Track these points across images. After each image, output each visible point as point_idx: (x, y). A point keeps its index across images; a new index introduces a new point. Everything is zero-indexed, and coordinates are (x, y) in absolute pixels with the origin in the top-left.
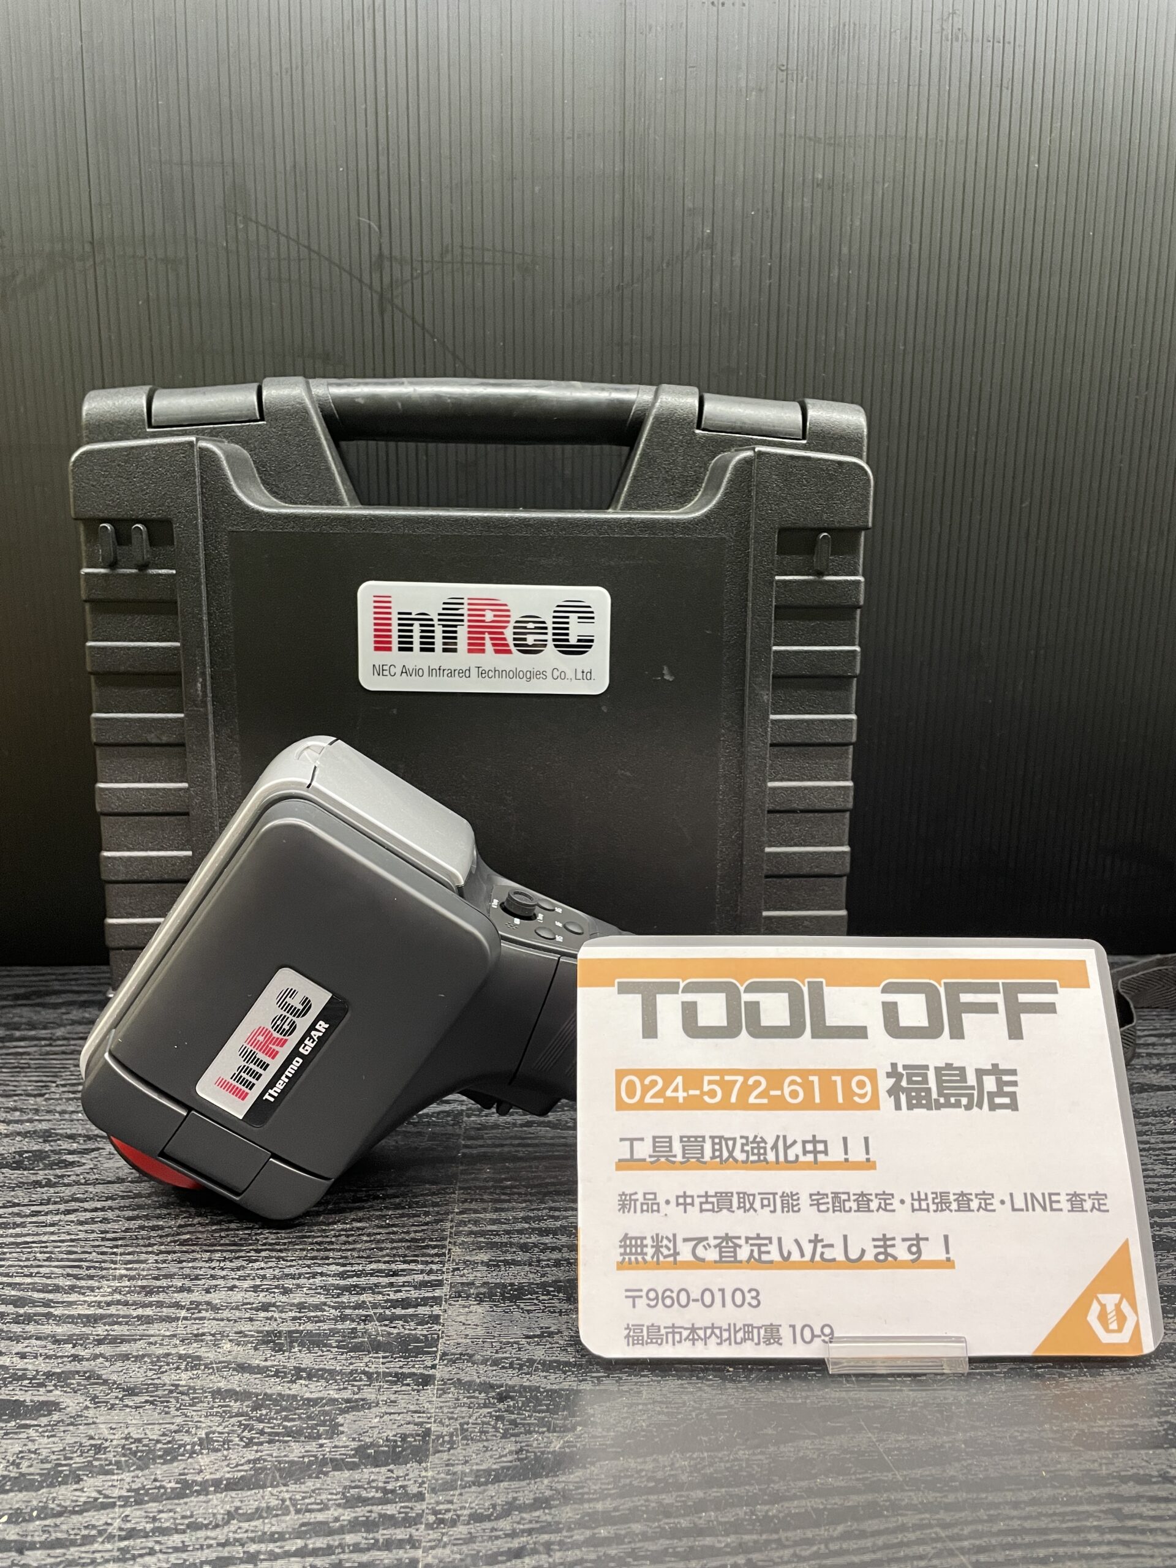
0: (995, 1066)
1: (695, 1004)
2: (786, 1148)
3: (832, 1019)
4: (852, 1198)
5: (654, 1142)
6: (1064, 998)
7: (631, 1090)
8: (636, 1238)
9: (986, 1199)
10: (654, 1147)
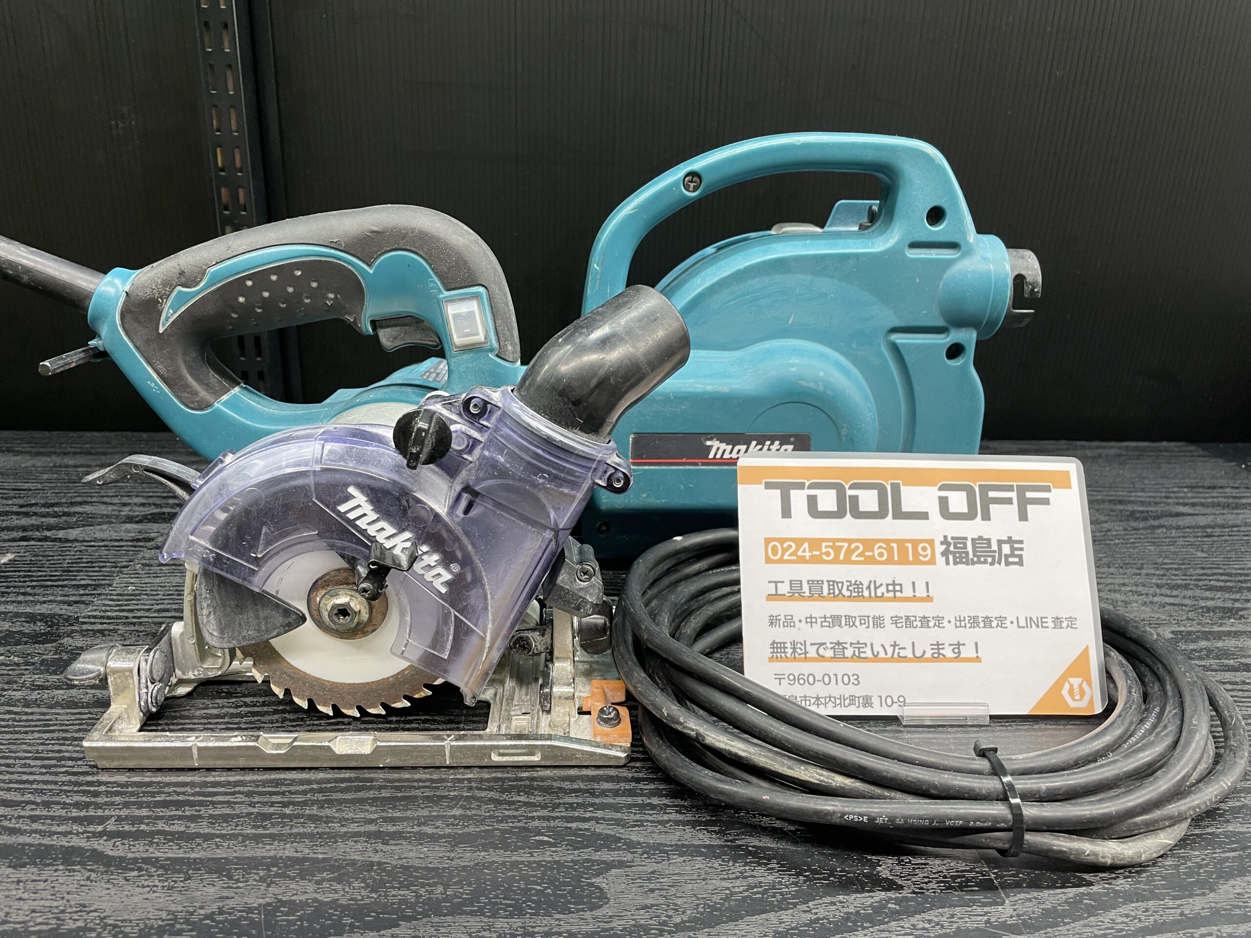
0: (1010, 538)
1: (815, 497)
2: (876, 588)
3: (905, 508)
4: (918, 619)
5: (791, 584)
6: (1055, 495)
7: (775, 550)
8: (780, 643)
9: (1001, 620)
10: (791, 587)
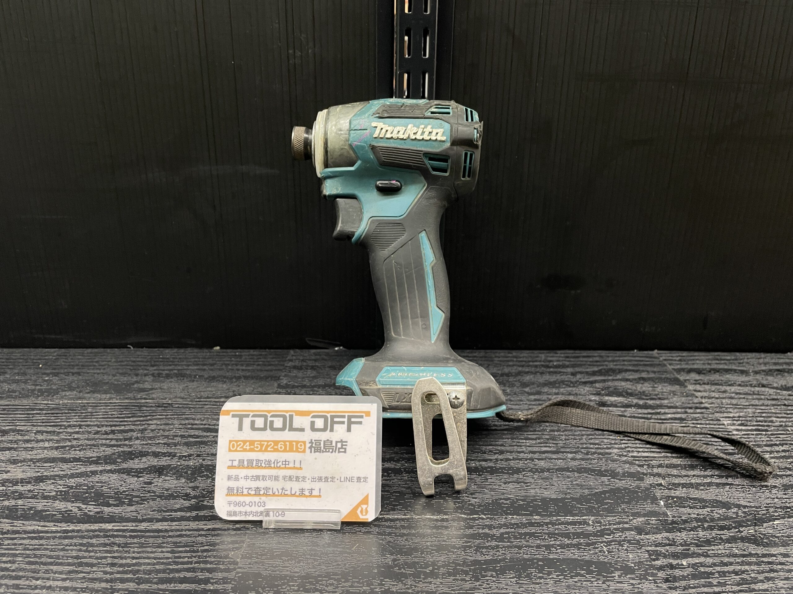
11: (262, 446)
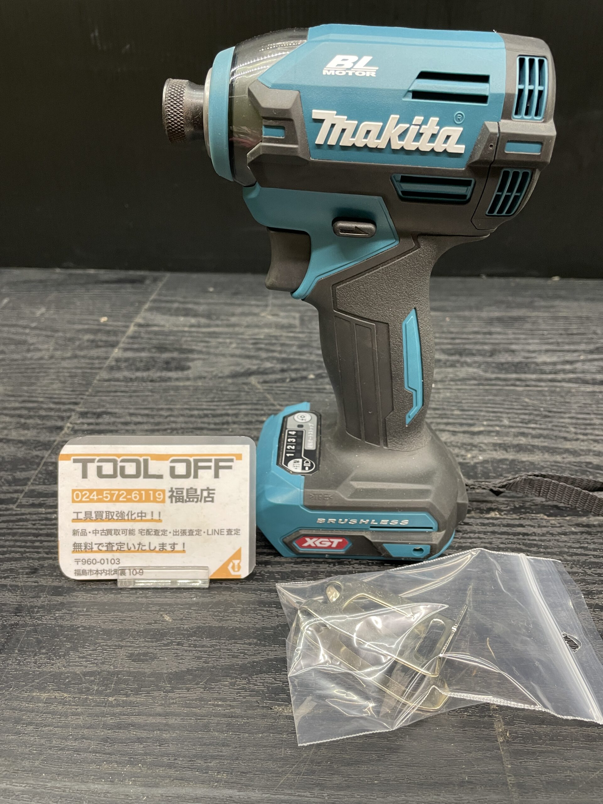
11: (112, 495)
